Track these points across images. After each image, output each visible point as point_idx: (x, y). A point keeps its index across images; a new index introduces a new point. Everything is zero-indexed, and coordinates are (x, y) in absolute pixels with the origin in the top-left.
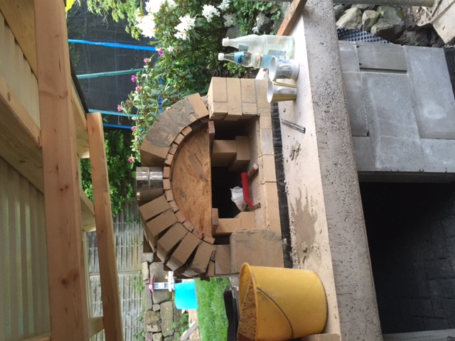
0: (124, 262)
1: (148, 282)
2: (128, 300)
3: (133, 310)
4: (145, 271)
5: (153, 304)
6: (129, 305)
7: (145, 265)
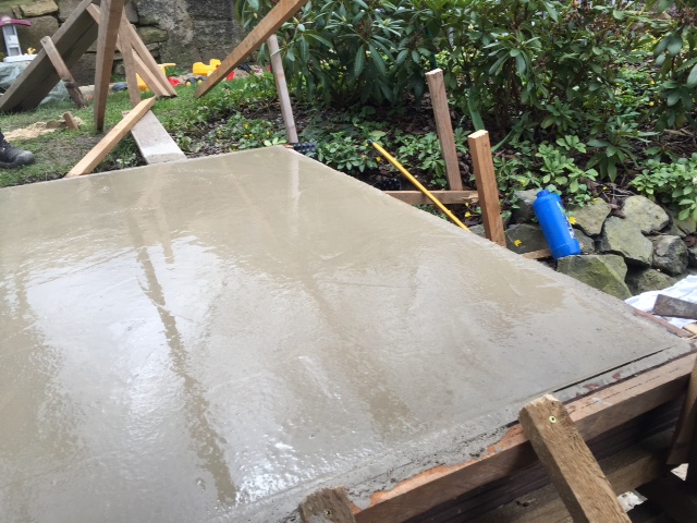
1: (19, 16)
4: (38, 8)
7: (53, 7)
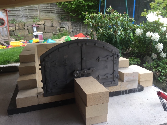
0: (44, 14)
1: (36, 24)
2: (28, 16)
3: (24, 18)
4: (40, 23)
5: (27, 26)
6: (26, 17)
7: (43, 23)
